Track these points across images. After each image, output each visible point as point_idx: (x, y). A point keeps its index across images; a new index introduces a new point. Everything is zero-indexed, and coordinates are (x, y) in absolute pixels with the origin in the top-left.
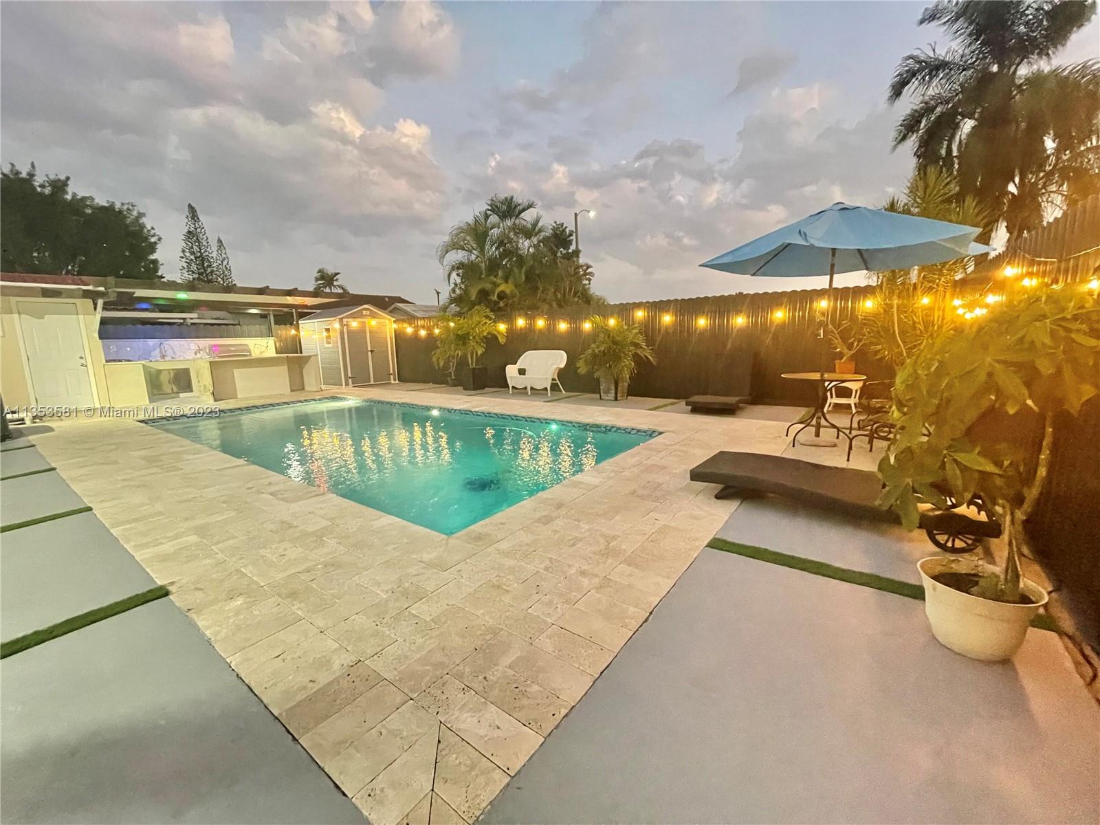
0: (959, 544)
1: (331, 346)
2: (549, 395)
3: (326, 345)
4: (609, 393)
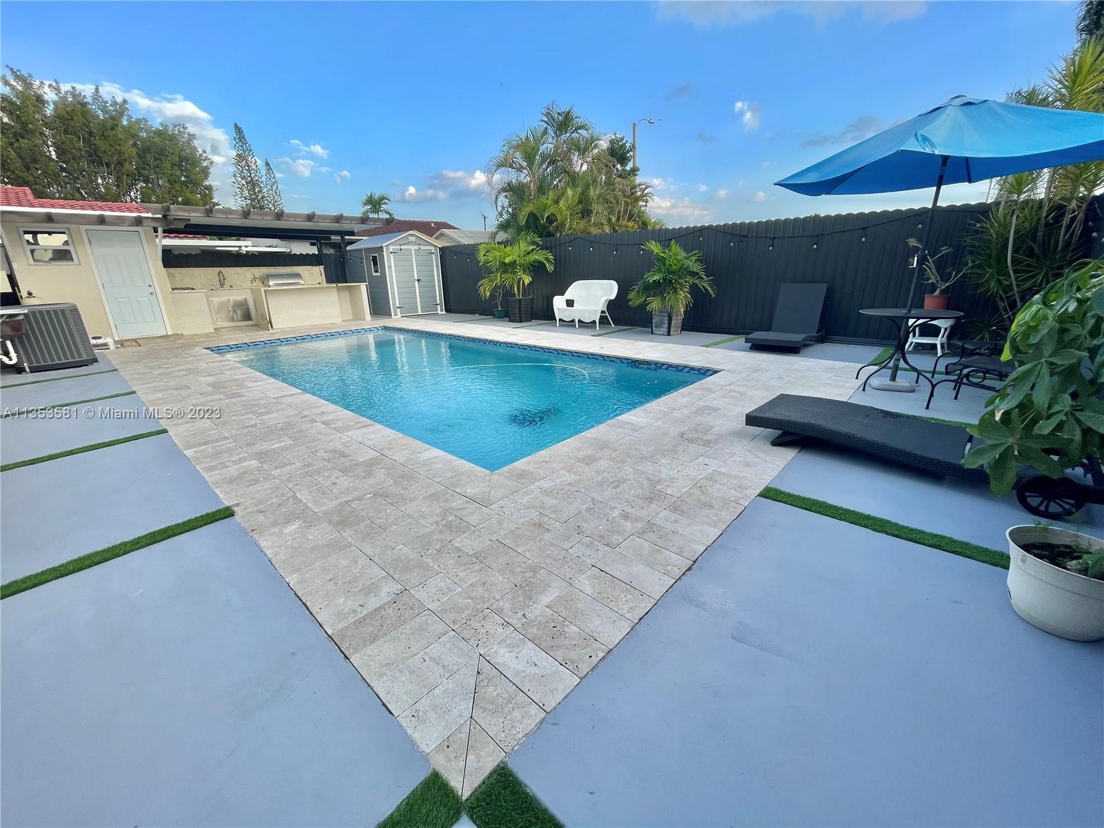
0: (1054, 508)
1: (379, 274)
2: (598, 328)
3: (374, 274)
4: (662, 327)
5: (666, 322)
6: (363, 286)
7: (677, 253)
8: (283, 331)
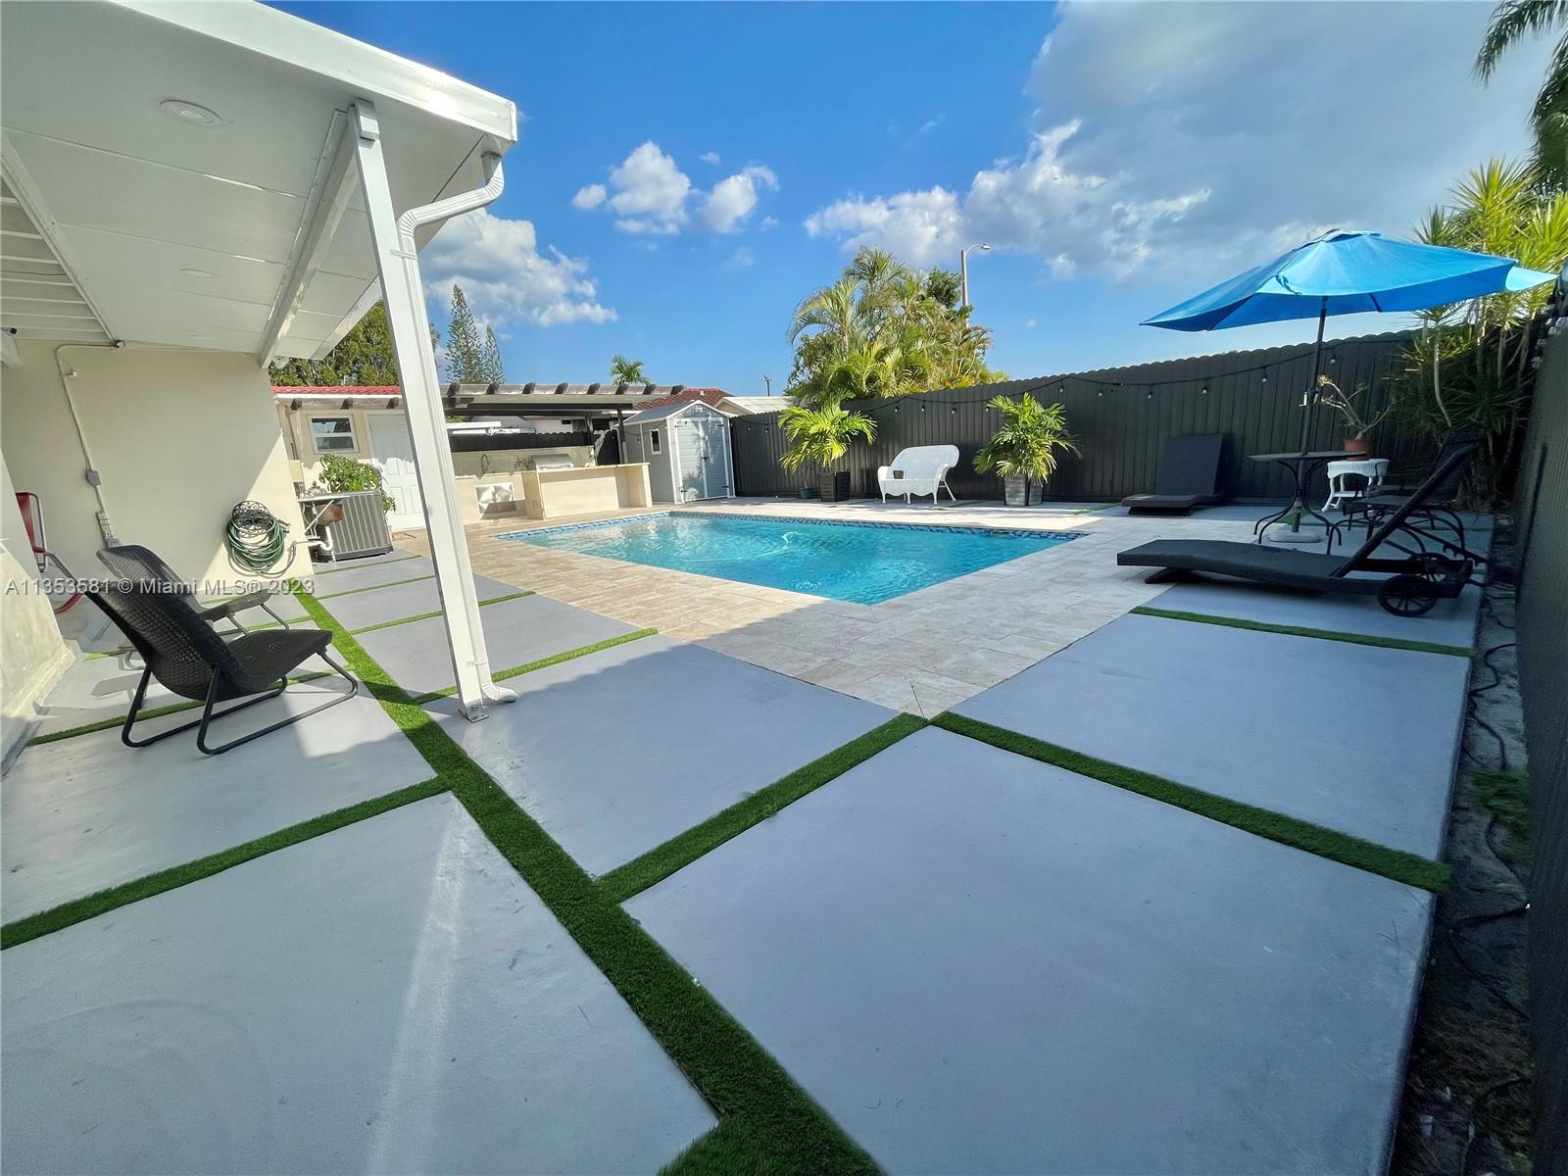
0: (1412, 607)
1: (660, 452)
2: (936, 502)
3: (653, 453)
4: (1017, 496)
5: (1023, 490)
6: (645, 467)
7: (1031, 409)
8: (557, 519)
